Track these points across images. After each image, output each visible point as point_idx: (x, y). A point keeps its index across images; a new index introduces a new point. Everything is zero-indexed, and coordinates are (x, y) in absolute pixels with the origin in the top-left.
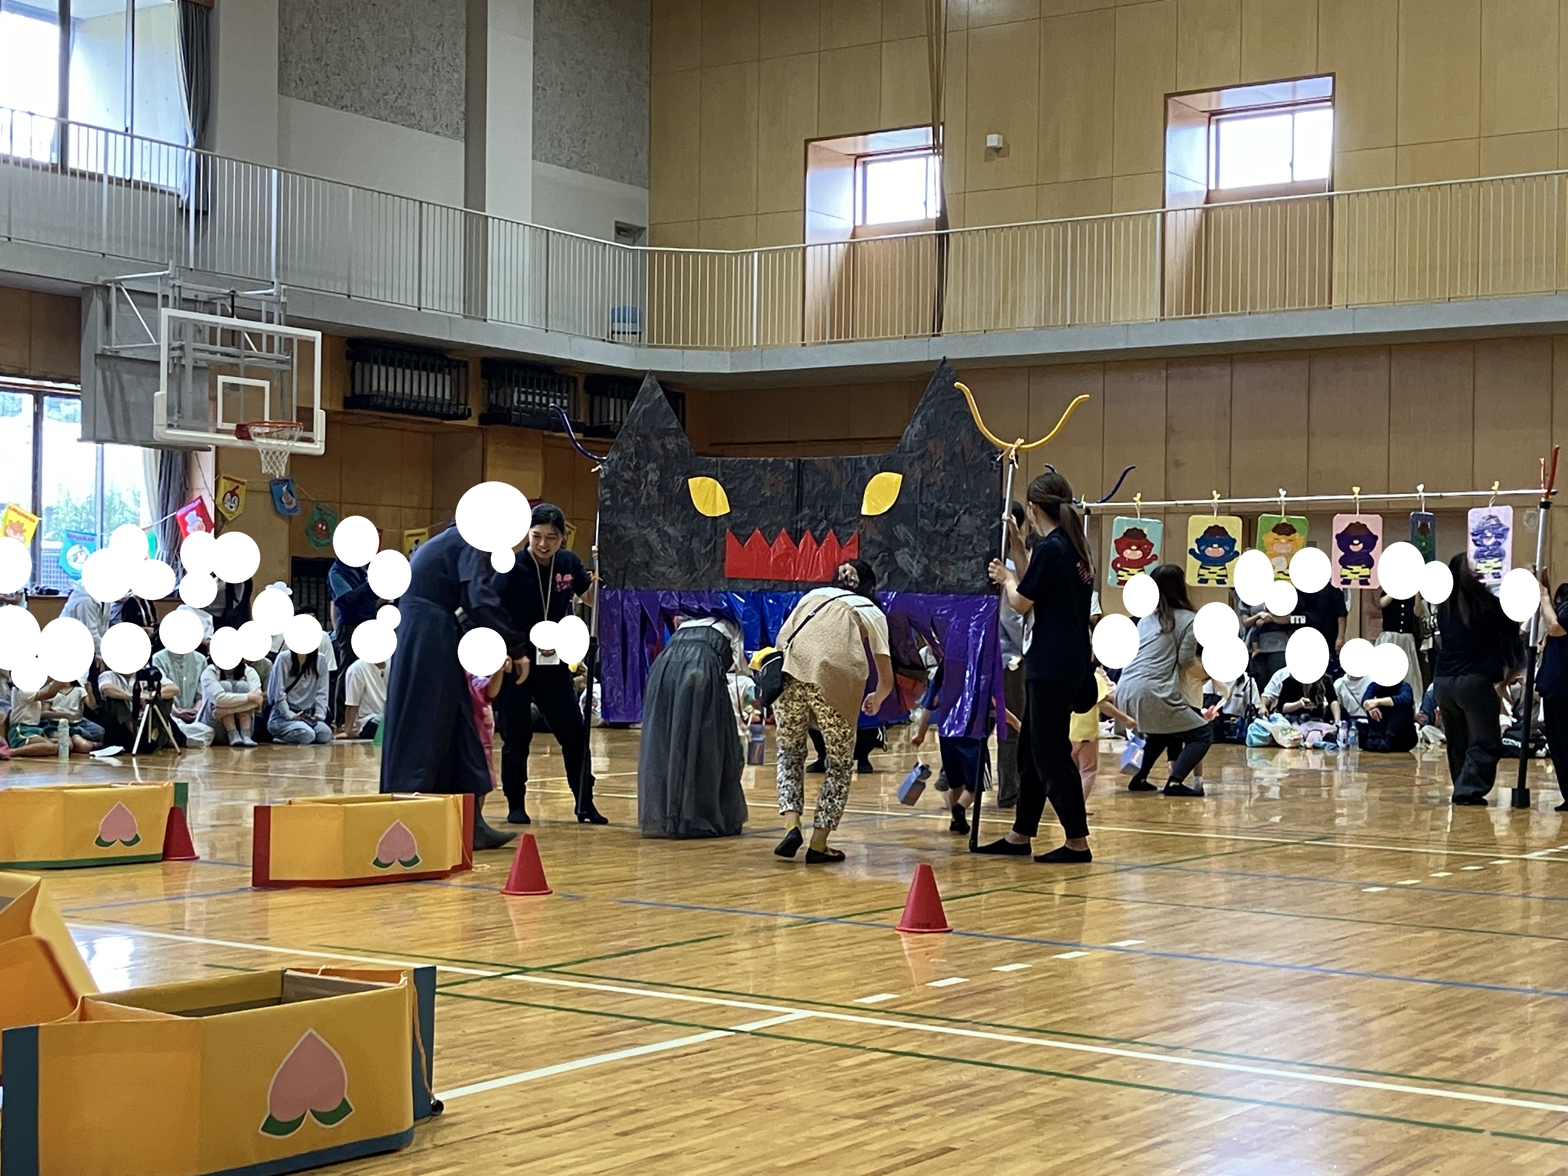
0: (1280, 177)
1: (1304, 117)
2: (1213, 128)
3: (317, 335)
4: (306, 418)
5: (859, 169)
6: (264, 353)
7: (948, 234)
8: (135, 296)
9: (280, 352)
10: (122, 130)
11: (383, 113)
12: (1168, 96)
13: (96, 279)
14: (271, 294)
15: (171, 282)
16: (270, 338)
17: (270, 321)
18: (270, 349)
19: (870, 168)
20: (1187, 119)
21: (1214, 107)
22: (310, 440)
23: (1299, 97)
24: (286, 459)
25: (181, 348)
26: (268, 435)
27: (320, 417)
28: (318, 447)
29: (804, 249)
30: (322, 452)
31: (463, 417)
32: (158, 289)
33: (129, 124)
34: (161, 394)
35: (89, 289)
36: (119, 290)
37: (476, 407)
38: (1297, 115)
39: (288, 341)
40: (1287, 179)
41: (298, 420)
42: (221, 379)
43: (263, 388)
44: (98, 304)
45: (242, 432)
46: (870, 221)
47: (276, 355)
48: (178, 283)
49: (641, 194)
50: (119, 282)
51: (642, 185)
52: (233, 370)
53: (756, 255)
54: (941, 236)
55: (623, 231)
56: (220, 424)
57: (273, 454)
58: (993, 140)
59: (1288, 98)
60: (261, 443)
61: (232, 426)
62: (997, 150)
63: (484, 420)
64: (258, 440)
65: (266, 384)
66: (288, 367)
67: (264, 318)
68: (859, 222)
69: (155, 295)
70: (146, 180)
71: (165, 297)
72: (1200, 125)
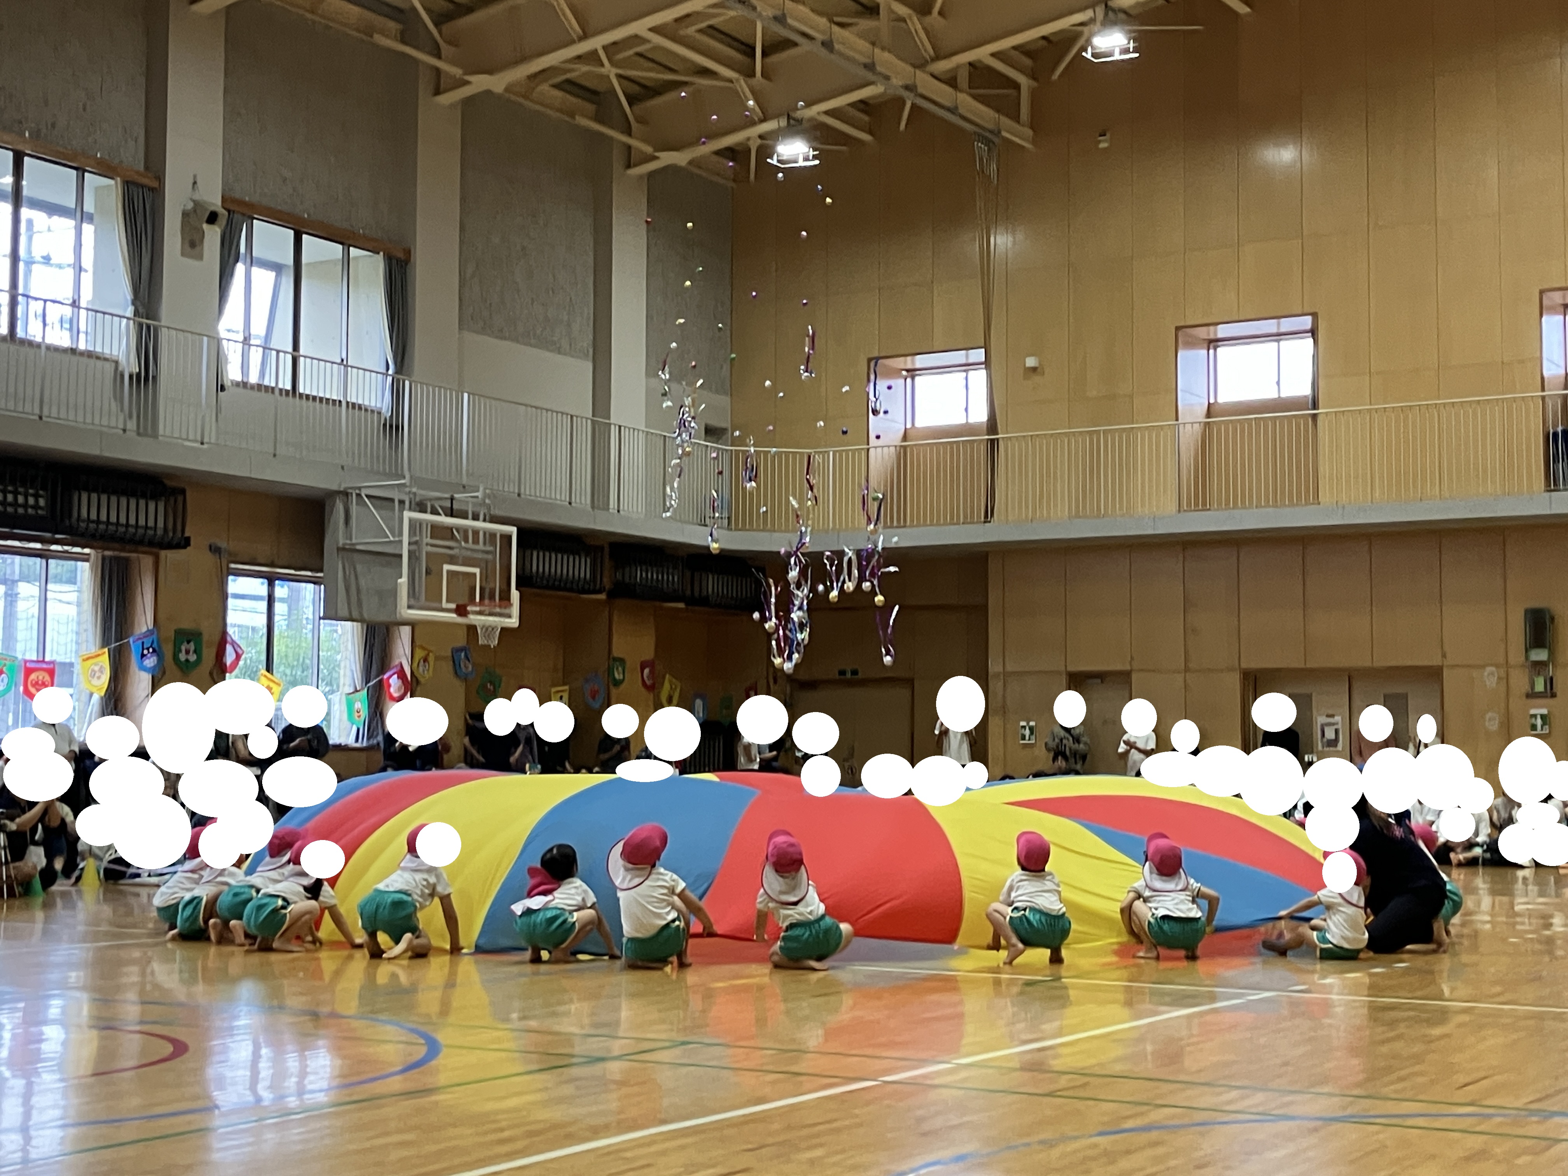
0: (1267, 392)
1: (1287, 345)
2: (1211, 351)
3: (513, 530)
4: (505, 597)
5: (909, 380)
6: (470, 545)
7: (998, 439)
8: (372, 500)
9: (485, 543)
10: (339, 361)
11: (533, 341)
12: (1178, 329)
13: (340, 485)
14: (477, 497)
15: (407, 490)
16: (476, 533)
17: (476, 518)
18: (476, 541)
19: (917, 379)
20: (1192, 344)
21: (1212, 336)
22: (510, 616)
23: (1283, 330)
24: (498, 633)
25: (416, 543)
26: (480, 613)
27: (515, 595)
28: (513, 622)
29: (868, 450)
30: (517, 625)
31: (599, 592)
32: (396, 495)
33: (344, 356)
34: (403, 580)
35: (332, 494)
36: (359, 495)
37: (607, 583)
38: (1282, 343)
39: (493, 535)
40: (1275, 395)
41: (500, 599)
42: (446, 567)
43: (475, 574)
44: (340, 507)
45: (461, 611)
46: (918, 424)
47: (481, 546)
48: (414, 490)
49: (724, 401)
50: (360, 488)
51: (725, 393)
52: (452, 560)
53: (831, 453)
54: (992, 441)
55: (711, 432)
56: (445, 605)
57: (489, 630)
58: (1031, 362)
59: (1274, 330)
60: (474, 619)
61: (453, 606)
62: (1034, 369)
63: (612, 595)
64: (471, 617)
65: (477, 571)
66: (490, 557)
67: (470, 516)
68: (909, 426)
69: (392, 500)
70: (360, 402)
71: (402, 502)
72: (1202, 348)
